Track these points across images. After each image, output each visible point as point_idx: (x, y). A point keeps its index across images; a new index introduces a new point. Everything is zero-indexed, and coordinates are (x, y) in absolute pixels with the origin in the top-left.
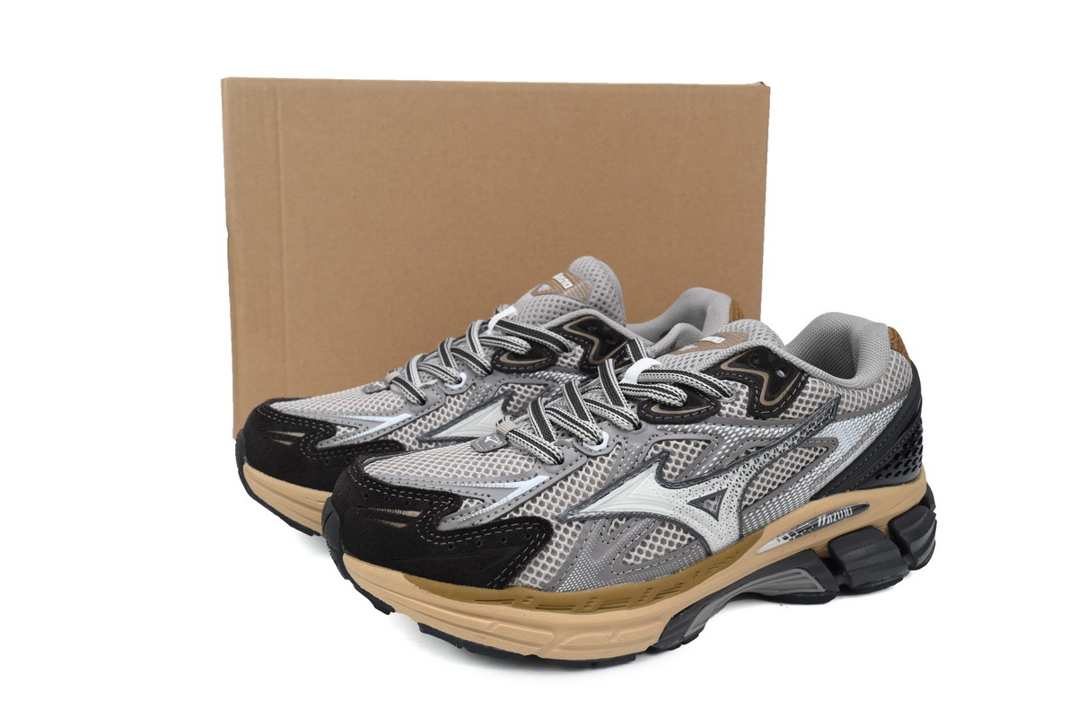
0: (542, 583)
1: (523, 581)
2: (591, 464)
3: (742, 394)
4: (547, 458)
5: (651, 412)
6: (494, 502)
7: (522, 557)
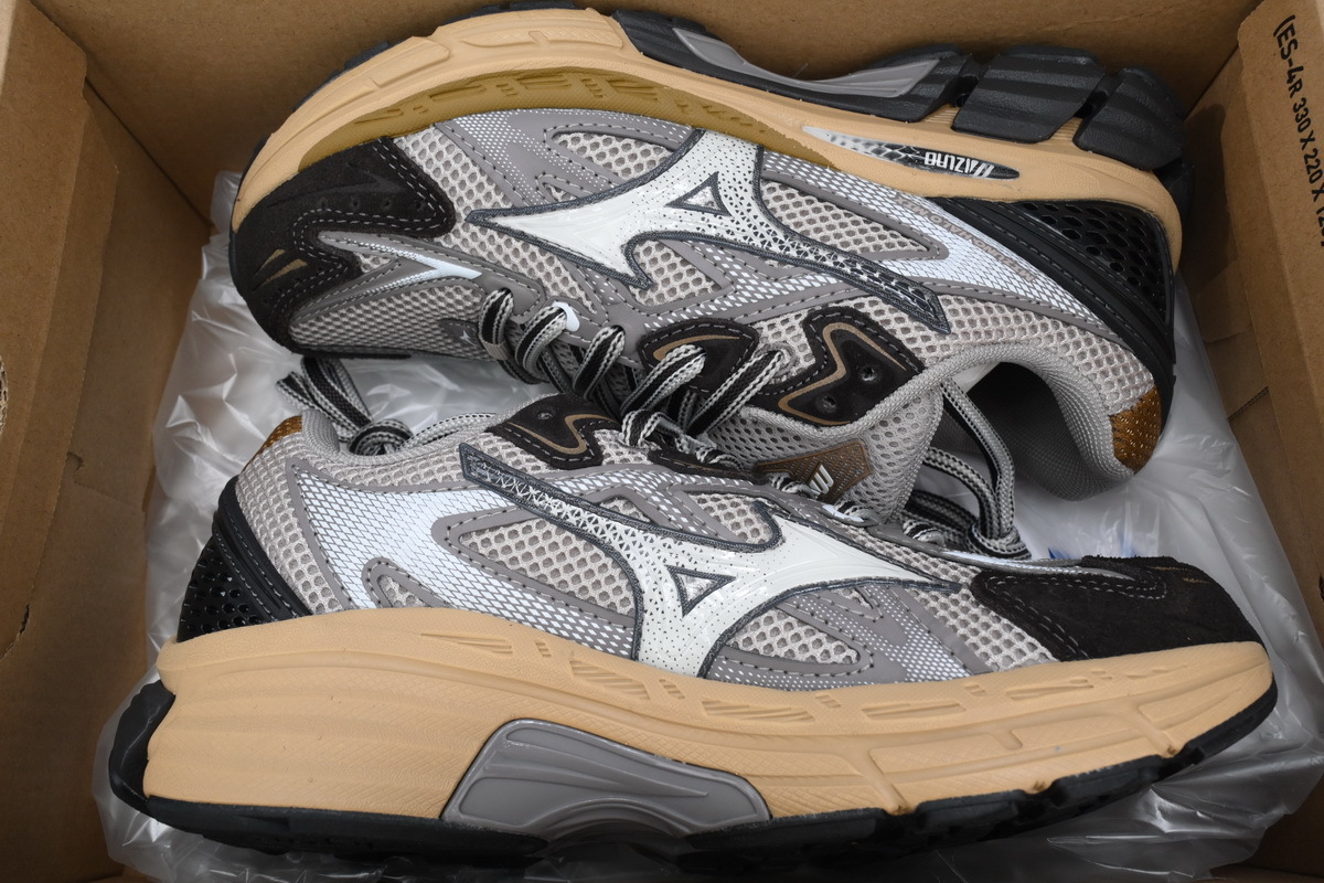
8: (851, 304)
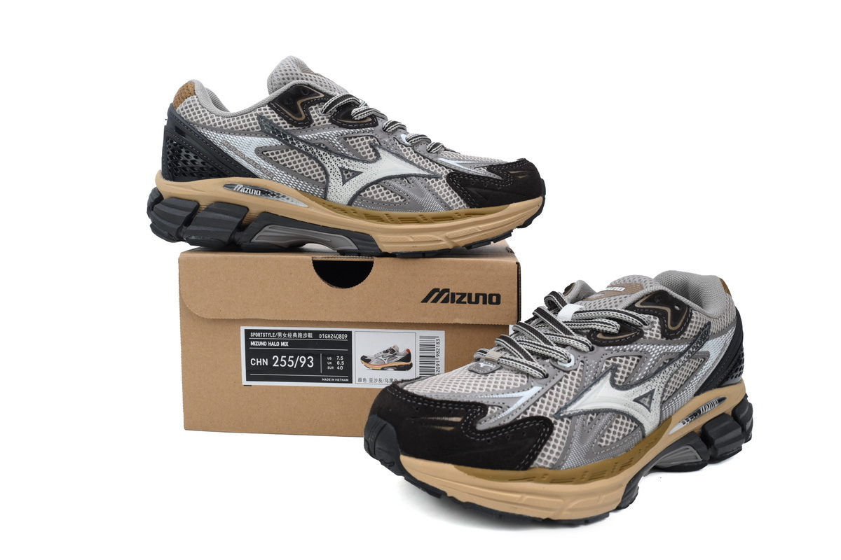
0: (552, 464)
1: (539, 463)
2: (566, 377)
3: (656, 323)
4: (537, 374)
5: (598, 339)
6: (509, 407)
7: (537, 446)
8: (294, 128)
